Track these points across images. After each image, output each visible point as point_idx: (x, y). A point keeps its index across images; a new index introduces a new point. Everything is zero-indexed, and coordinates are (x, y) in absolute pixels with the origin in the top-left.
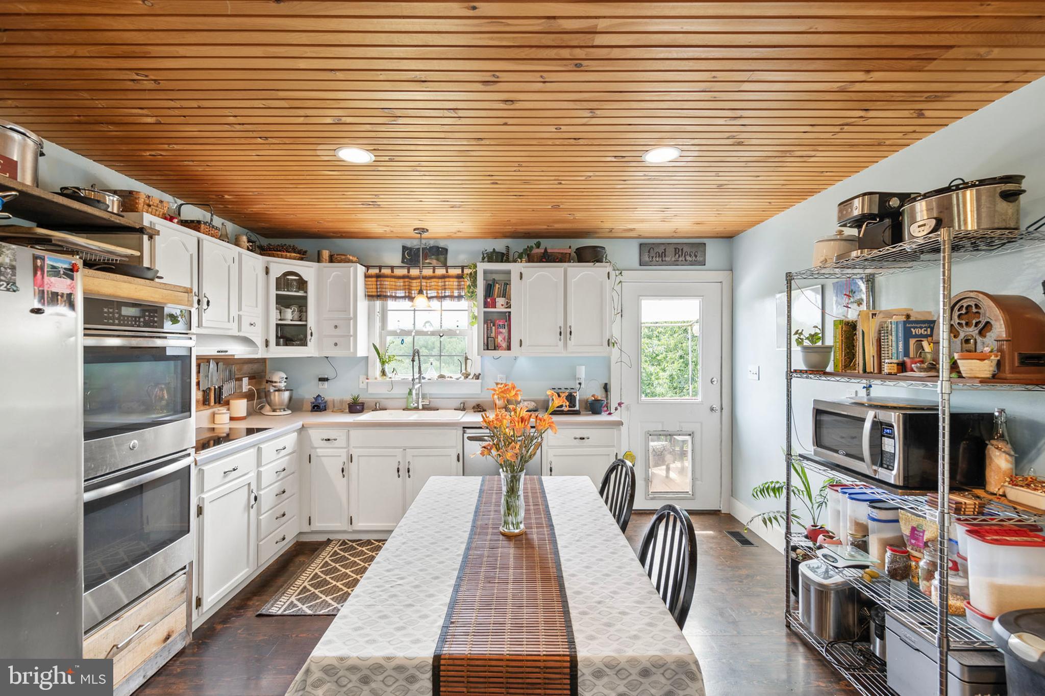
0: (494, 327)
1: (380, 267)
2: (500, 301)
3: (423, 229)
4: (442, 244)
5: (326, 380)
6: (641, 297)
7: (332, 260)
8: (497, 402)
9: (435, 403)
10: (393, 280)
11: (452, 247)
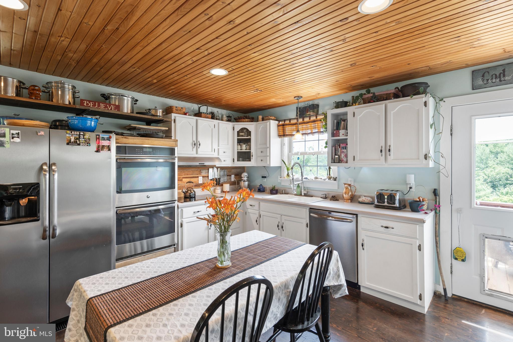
0: (339, 149)
1: (285, 121)
2: (342, 132)
3: (299, 96)
4: (316, 102)
5: (265, 177)
6: (473, 117)
7: (263, 120)
8: (344, 195)
9: (312, 193)
10: (290, 126)
11: (321, 103)
